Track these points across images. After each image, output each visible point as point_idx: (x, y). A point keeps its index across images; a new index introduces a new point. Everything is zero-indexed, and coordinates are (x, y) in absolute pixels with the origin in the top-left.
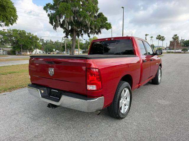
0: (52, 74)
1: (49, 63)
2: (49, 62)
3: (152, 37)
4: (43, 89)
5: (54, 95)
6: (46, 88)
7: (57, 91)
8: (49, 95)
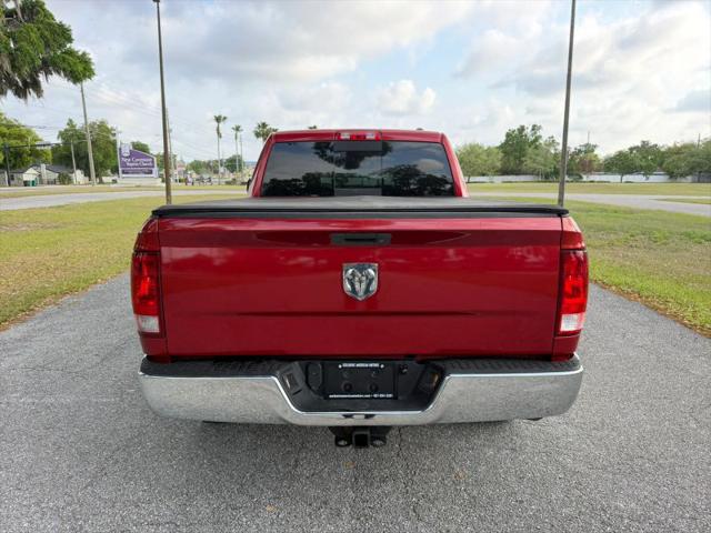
0: (367, 291)
1: (347, 240)
2: (349, 236)
3: (237, 129)
4: (288, 370)
5: (351, 386)
6: (296, 363)
7: (376, 365)
8: (324, 392)
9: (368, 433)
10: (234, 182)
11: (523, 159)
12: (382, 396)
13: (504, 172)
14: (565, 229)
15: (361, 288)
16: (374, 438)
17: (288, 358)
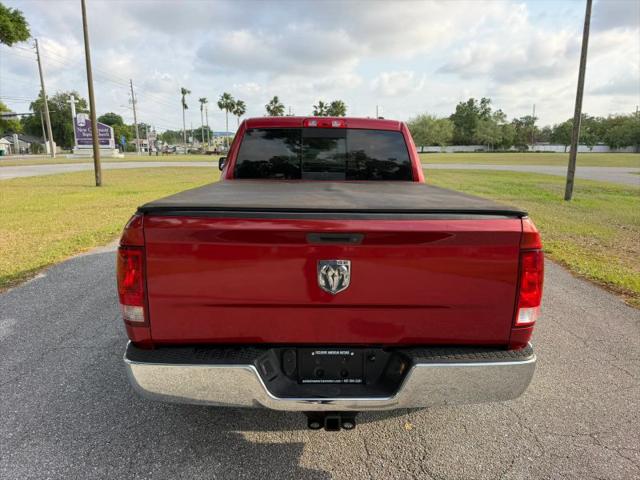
0: (340, 285)
1: (323, 239)
3: (203, 101)
4: (265, 357)
5: (323, 371)
6: (272, 350)
7: (347, 353)
8: (297, 378)
9: (339, 418)
10: (199, 151)
11: (473, 130)
12: (352, 381)
13: (456, 142)
14: (525, 230)
15: (334, 283)
16: (344, 421)
17: (264, 346)
